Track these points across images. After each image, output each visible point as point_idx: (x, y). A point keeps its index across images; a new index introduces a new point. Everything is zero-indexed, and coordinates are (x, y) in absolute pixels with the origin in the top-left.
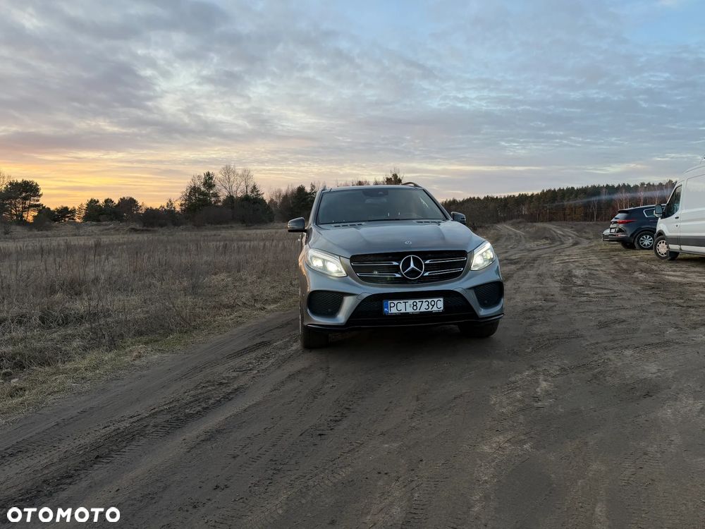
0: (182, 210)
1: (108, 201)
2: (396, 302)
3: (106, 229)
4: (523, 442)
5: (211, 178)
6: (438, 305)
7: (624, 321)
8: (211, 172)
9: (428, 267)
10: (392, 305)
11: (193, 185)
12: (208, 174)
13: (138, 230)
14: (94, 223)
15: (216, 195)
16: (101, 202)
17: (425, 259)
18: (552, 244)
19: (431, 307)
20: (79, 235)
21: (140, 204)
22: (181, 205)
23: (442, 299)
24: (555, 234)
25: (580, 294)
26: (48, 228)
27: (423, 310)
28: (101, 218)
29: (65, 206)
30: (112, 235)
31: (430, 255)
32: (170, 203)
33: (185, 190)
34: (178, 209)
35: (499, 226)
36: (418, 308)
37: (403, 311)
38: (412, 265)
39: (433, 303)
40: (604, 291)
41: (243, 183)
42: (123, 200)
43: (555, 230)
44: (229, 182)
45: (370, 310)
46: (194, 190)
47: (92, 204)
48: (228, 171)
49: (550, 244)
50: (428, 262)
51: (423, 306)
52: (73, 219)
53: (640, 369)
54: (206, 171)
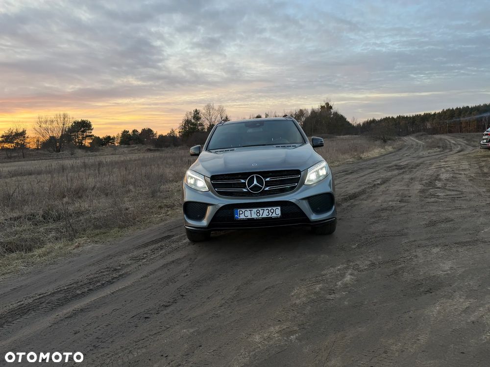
0: (180, 136)
1: (134, 131)
2: (243, 210)
3: (132, 150)
4: (292, 333)
5: (198, 113)
6: (277, 212)
7: (452, 220)
8: (198, 109)
9: (268, 184)
10: (241, 212)
11: (186, 118)
12: (196, 111)
13: (152, 150)
14: (126, 146)
15: (201, 125)
16: (130, 132)
17: (265, 177)
18: (442, 151)
19: (271, 214)
20: (115, 154)
21: (155, 133)
22: (180, 132)
23: (279, 208)
24: (448, 143)
25: (432, 195)
26: (97, 150)
27: (264, 216)
28: (131, 142)
29: (108, 135)
30: (135, 153)
31: (271, 174)
32: (173, 131)
33: (181, 122)
34: (178, 135)
35: (405, 138)
36: (261, 215)
37: (249, 217)
38: (255, 182)
39: (272, 211)
40: (453, 193)
41: (219, 116)
42: (144, 130)
43: (449, 140)
44: (210, 115)
45: (225, 216)
46: (188, 122)
47: (125, 133)
48: (209, 107)
49: (440, 151)
50: (268, 179)
51: (265, 213)
52: (114, 144)
53: (436, 266)
54: (194, 109)
